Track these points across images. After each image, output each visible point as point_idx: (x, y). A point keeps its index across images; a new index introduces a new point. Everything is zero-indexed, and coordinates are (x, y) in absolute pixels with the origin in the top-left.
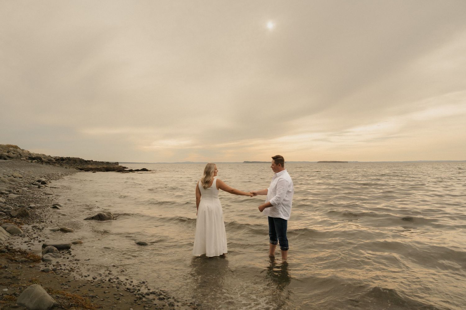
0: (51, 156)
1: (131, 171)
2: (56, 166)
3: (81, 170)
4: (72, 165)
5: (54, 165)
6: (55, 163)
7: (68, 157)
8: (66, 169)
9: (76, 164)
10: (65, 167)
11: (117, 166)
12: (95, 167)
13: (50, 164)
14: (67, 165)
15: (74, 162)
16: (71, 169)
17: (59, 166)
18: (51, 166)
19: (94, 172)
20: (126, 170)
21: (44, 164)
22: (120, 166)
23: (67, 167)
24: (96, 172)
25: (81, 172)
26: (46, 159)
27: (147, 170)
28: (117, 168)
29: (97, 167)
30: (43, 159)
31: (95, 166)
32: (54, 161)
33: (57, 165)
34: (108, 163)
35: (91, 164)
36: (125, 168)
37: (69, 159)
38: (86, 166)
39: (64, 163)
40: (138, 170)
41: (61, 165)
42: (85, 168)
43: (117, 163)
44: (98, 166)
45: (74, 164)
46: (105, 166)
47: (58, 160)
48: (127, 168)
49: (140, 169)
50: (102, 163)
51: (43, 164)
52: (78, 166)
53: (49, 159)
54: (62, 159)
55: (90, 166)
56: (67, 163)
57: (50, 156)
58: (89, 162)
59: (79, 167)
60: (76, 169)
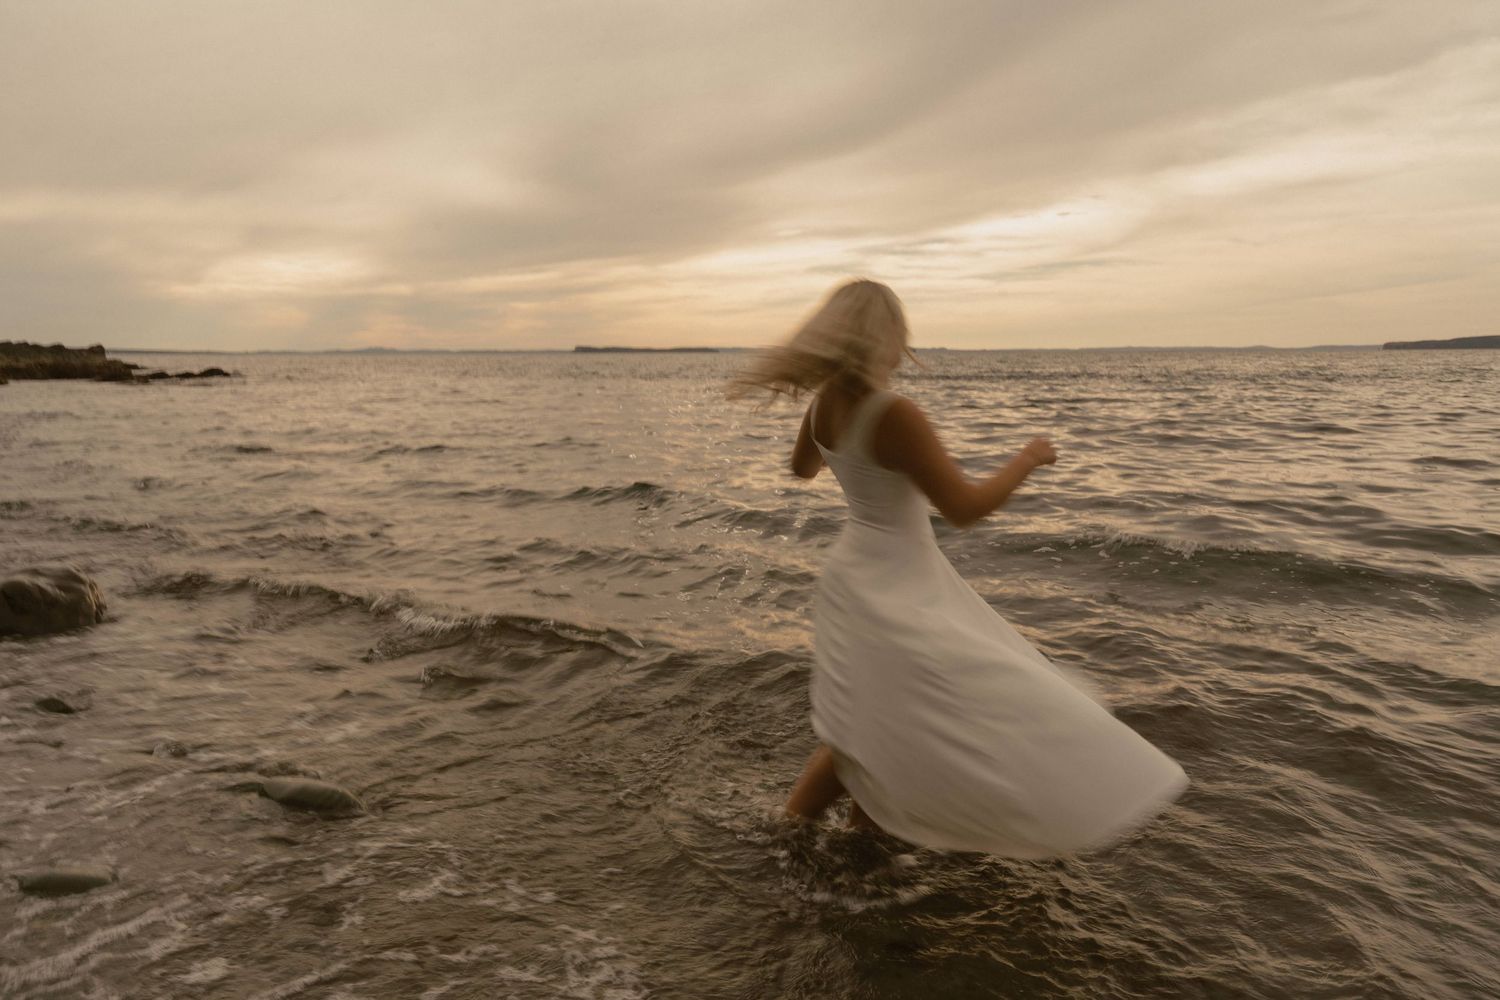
1: (161, 376)
11: (98, 360)
20: (138, 377)
22: (114, 362)
24: (6, 383)
27: (226, 375)
28: (100, 366)
29: (14, 364)
34: (58, 349)
36: (135, 367)
40: (188, 375)
43: (98, 350)
44: (17, 361)
46: (48, 360)
48: (143, 368)
49: (196, 371)
50: (37, 349)
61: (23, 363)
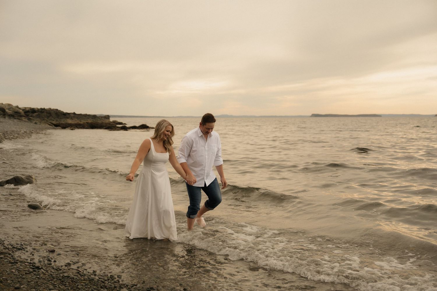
0: (20, 107)
1: (124, 128)
2: (22, 120)
3: (57, 126)
4: (44, 120)
5: (20, 119)
6: (21, 116)
7: (43, 108)
8: (35, 125)
9: (50, 118)
10: (34, 122)
11: (107, 121)
12: (76, 122)
13: (15, 118)
14: (38, 119)
15: (48, 115)
16: (43, 125)
17: (26, 120)
18: (15, 121)
19: (72, 129)
20: (118, 127)
21: (7, 118)
22: (115, 122)
23: (37, 122)
24: (74, 129)
25: (55, 129)
26: (11, 111)
27: (147, 127)
28: (106, 124)
29: (80, 123)
30: (7, 111)
31: (76, 120)
32: (23, 113)
33: (23, 118)
34: (94, 117)
35: (72, 119)
36: (121, 123)
37: (42, 110)
38: (63, 121)
39: (33, 117)
40: (134, 127)
41: (29, 119)
42: (62, 124)
43: (108, 117)
44: (81, 121)
45: (48, 117)
46: (90, 121)
47: (28, 112)
50: (86, 116)
51: (5, 118)
52: (53, 120)
53: (16, 111)
54: (33, 111)
55: (70, 121)
56: (38, 116)
57: (17, 107)
58: (67, 116)
59: (54, 122)
60: (50, 125)
61: (83, 122)
